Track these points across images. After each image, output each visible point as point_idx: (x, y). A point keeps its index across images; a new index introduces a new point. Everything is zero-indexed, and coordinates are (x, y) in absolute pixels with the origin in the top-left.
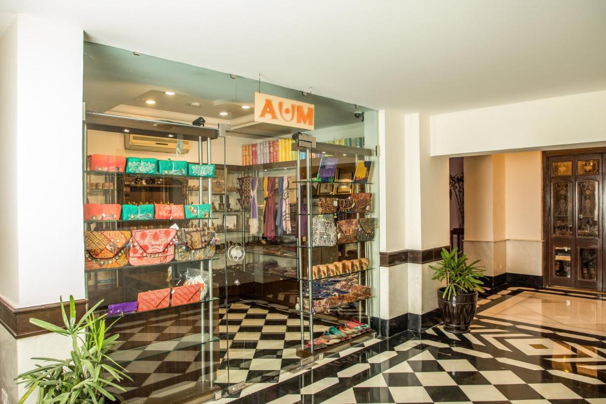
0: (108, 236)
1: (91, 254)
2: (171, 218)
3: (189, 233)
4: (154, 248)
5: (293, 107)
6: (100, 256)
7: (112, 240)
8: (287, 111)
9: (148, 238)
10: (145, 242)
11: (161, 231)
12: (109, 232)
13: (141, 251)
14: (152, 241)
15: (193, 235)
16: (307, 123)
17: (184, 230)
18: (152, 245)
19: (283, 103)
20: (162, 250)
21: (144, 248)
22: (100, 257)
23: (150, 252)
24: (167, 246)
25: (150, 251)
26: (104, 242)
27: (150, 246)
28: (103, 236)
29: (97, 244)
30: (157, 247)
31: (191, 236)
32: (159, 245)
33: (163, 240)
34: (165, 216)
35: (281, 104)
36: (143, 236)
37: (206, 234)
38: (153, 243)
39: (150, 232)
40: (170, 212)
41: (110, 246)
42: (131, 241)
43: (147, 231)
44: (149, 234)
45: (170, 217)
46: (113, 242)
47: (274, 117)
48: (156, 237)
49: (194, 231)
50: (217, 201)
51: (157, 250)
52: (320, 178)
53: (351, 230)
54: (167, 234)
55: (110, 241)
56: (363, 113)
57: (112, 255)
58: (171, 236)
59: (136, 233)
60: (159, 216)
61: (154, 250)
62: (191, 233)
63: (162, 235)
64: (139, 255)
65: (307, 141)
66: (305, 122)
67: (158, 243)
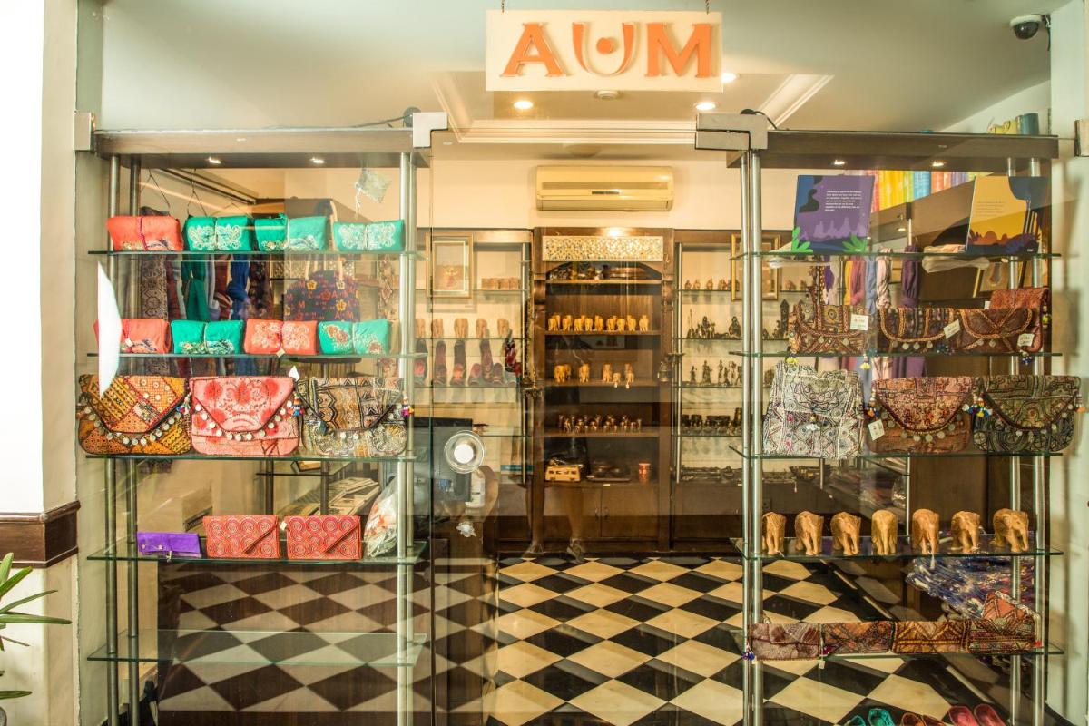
0: (137, 386)
1: (103, 421)
2: (281, 353)
3: (327, 390)
4: (239, 420)
5: (628, 30)
6: (120, 427)
7: (146, 396)
8: (605, 46)
9: (224, 396)
10: (218, 404)
11: (255, 382)
12: (139, 378)
13: (212, 425)
14: (234, 403)
15: (338, 397)
16: (694, 69)
17: (316, 382)
18: (235, 413)
19: (589, 24)
20: (257, 426)
21: (218, 418)
22: (120, 429)
23: (231, 428)
24: (271, 417)
25: (229, 425)
26: (128, 399)
27: (229, 415)
28: (127, 386)
29: (115, 402)
30: (247, 417)
31: (333, 397)
32: (252, 414)
33: (259, 403)
34: (265, 347)
35: (579, 31)
36: (213, 391)
37: (373, 394)
38: (237, 407)
39: (228, 384)
40: (280, 337)
41: (142, 407)
42: (187, 399)
43: (221, 381)
44: (225, 387)
45: (277, 350)
46: (148, 401)
47: (555, 69)
48: (241, 395)
49: (339, 386)
50: (773, 314)
51: (247, 424)
52: (802, 242)
53: (936, 413)
54: (271, 390)
55: (141, 397)
56: (1046, 18)
57: (143, 427)
58: (279, 393)
59: (197, 383)
60: (250, 346)
61: (240, 423)
62: (332, 392)
63: (255, 392)
64: (210, 433)
65: (731, 131)
66: (680, 71)
67: (247, 407)
